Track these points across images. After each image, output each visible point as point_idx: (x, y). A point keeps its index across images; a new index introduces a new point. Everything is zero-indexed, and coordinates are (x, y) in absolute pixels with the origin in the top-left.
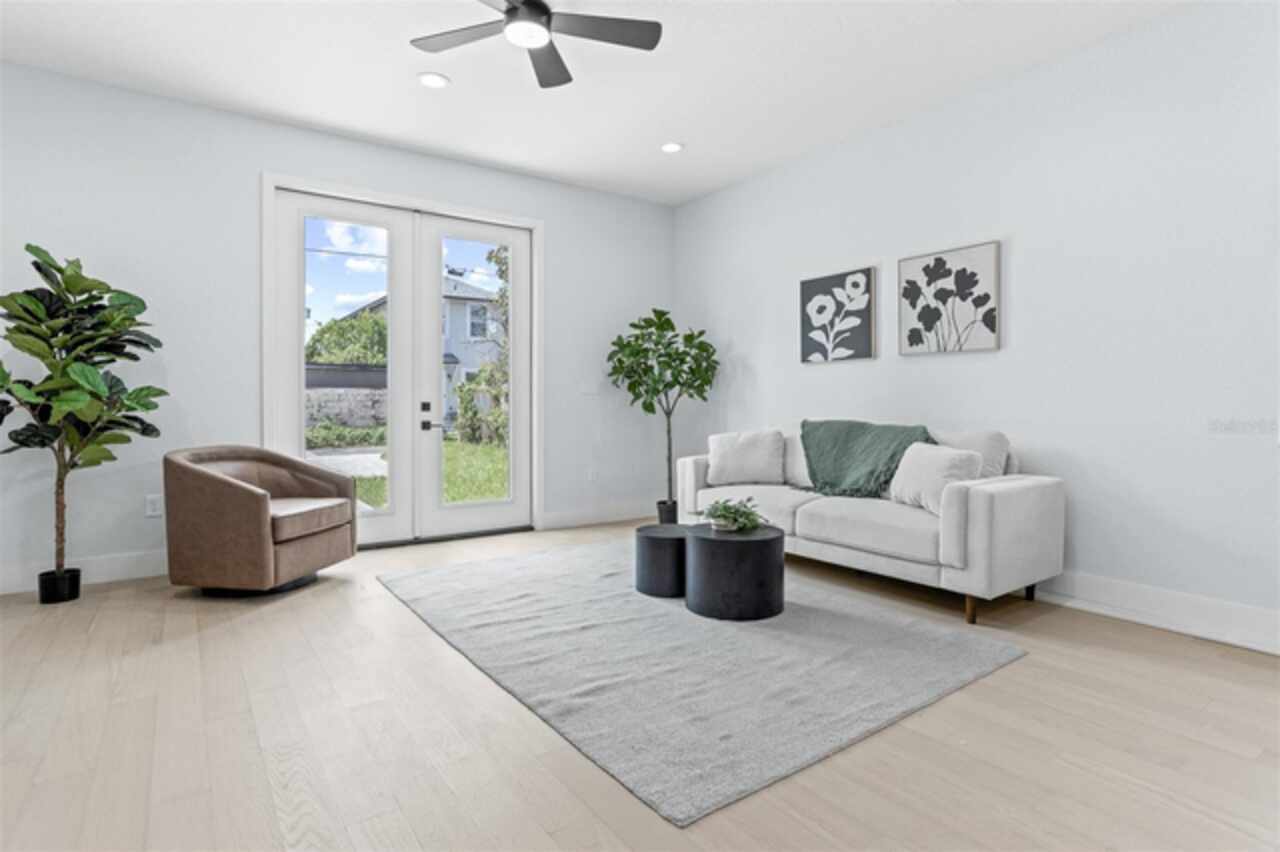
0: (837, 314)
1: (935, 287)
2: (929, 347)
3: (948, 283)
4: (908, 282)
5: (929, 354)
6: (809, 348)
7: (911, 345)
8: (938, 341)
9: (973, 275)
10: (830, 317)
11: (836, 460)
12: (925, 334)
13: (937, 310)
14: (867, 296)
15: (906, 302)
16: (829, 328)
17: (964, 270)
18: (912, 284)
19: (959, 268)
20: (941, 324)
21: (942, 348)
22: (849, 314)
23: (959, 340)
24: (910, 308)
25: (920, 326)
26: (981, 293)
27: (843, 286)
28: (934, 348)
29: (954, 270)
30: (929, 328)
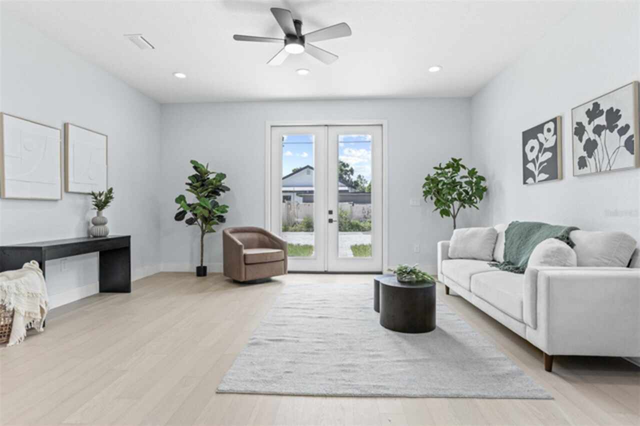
0: (540, 151)
1: (594, 125)
2: (591, 169)
3: (601, 121)
4: (578, 124)
5: (591, 174)
6: (527, 174)
7: (580, 168)
8: (596, 164)
9: (618, 111)
10: (536, 154)
11: (518, 248)
12: (588, 159)
13: (595, 141)
14: (555, 136)
15: (576, 138)
16: (536, 160)
17: (612, 108)
18: (580, 124)
19: (608, 108)
20: (598, 151)
21: (599, 170)
22: (546, 150)
23: (609, 163)
24: (579, 142)
25: (585, 154)
26: (624, 125)
27: (542, 132)
28: (594, 170)
29: (605, 111)
30: (590, 156)
